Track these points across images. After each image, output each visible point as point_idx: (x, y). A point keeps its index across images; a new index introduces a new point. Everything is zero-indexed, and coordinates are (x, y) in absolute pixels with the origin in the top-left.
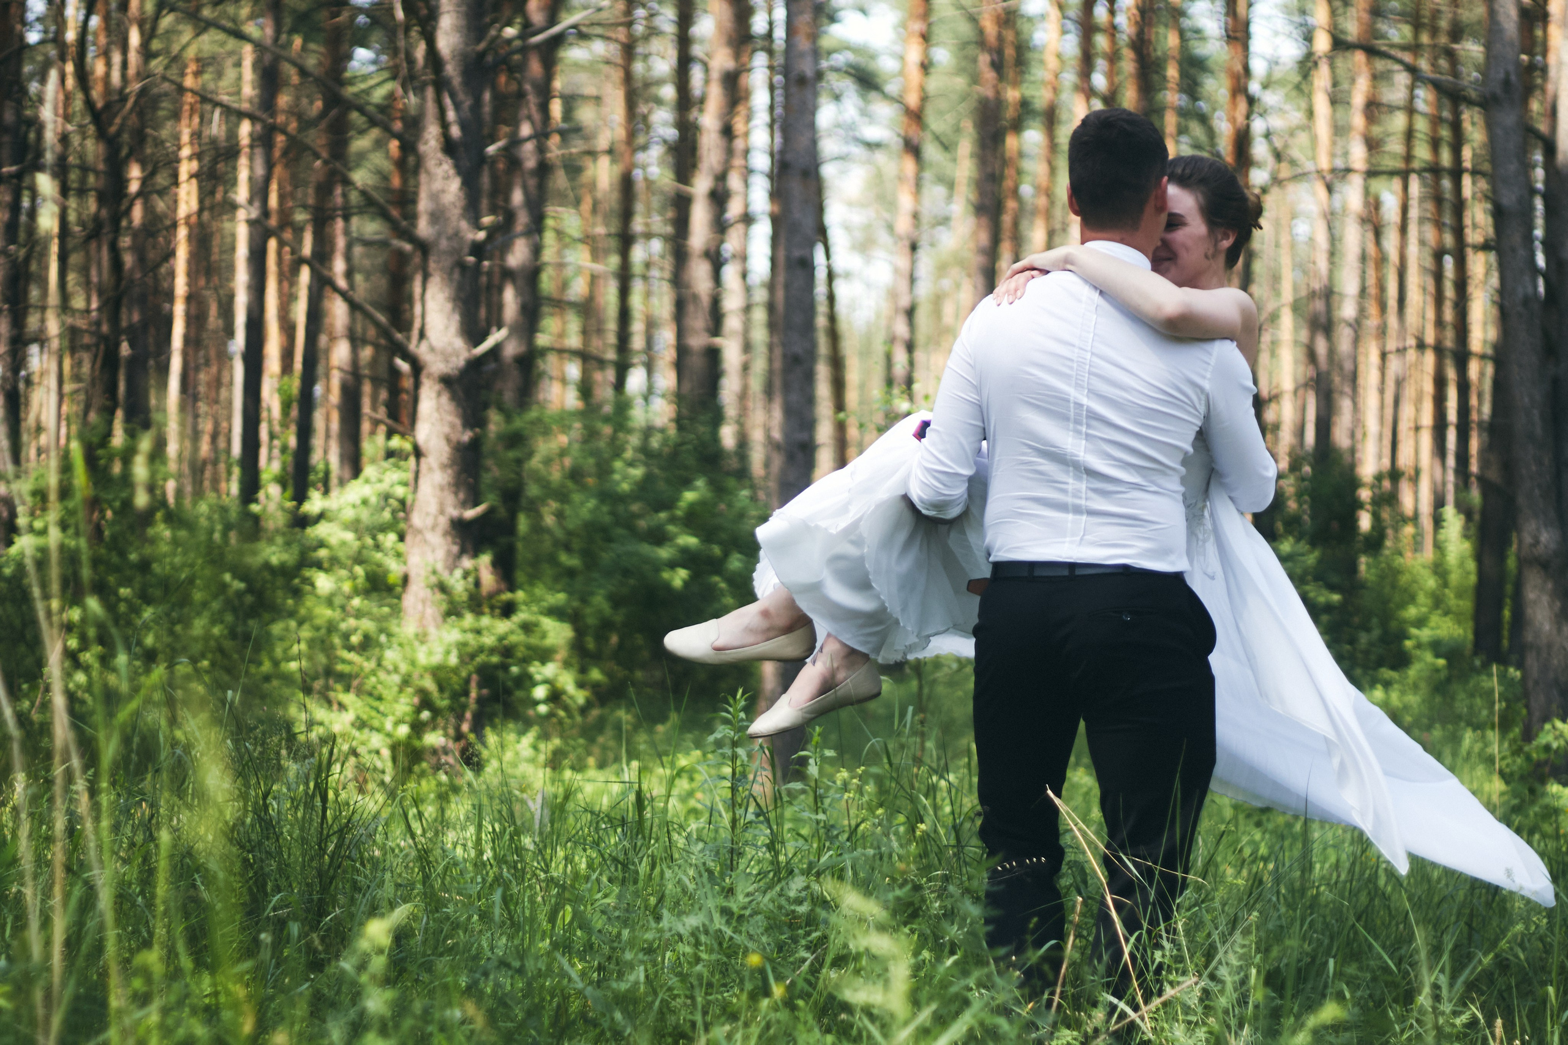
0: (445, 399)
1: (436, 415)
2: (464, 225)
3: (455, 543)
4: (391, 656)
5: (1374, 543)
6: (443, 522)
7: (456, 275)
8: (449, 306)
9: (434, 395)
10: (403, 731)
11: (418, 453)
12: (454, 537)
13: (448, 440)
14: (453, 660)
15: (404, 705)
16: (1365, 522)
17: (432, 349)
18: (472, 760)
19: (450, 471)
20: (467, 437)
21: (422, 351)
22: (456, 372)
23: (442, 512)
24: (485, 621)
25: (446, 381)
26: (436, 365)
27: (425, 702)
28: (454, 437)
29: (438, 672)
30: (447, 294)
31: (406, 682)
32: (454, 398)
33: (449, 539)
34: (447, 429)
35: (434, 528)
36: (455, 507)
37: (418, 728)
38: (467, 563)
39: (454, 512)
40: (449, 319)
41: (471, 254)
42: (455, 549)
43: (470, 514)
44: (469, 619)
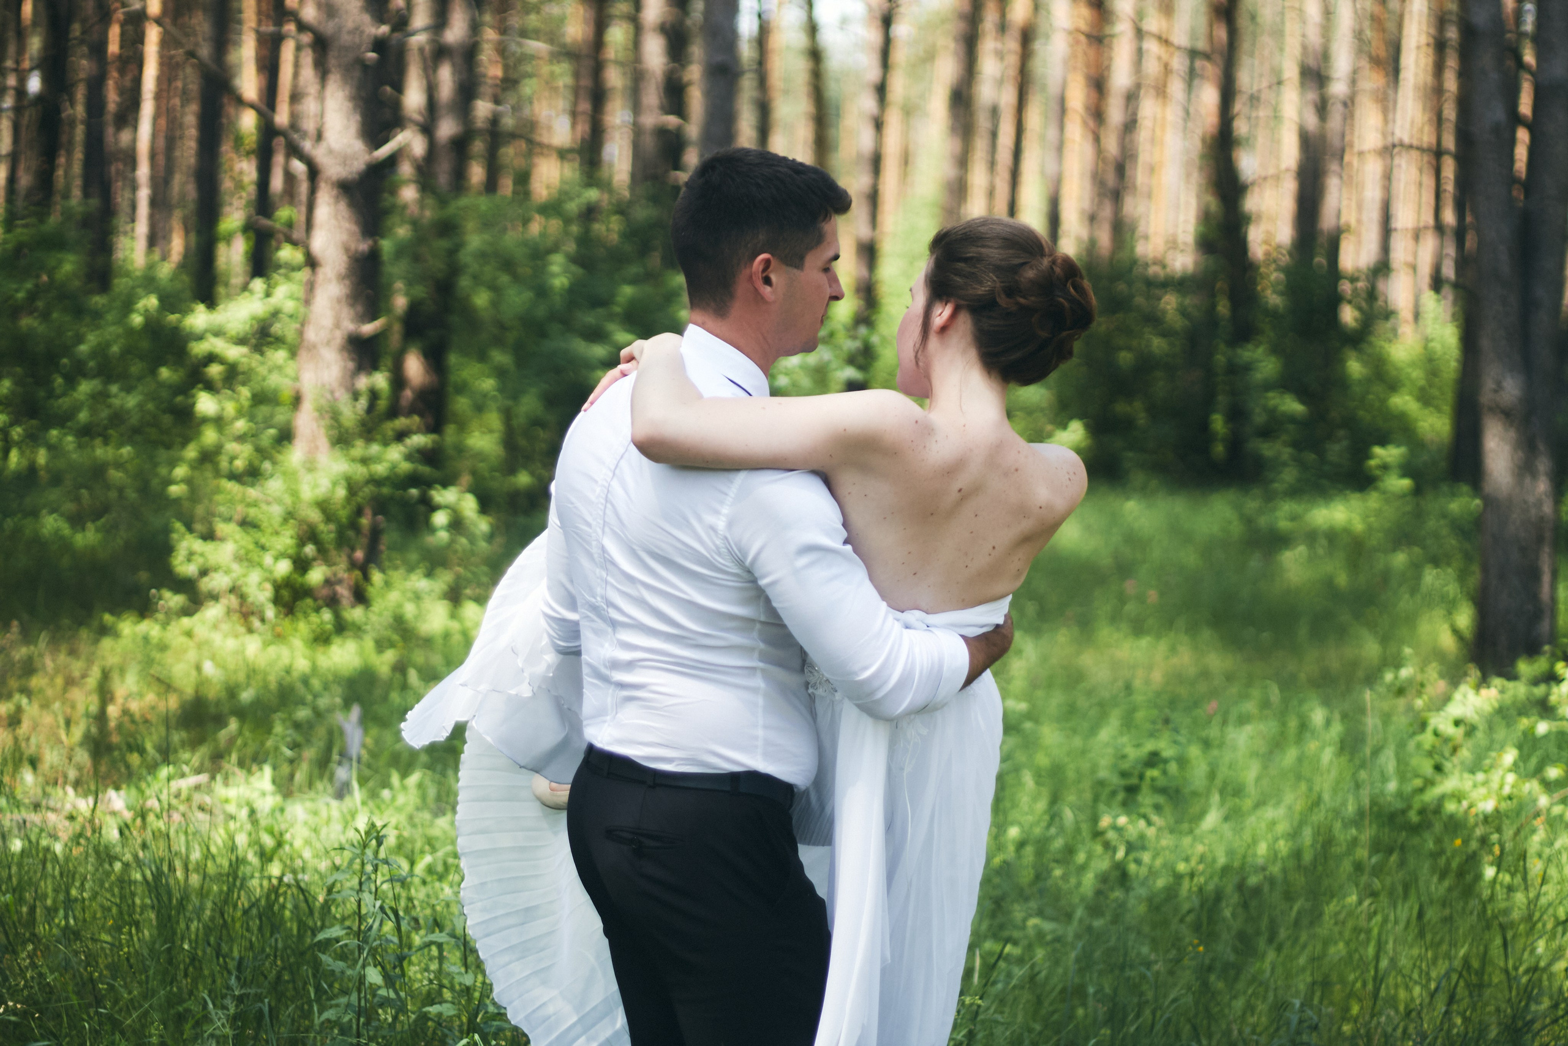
0: (343, 206)
1: (333, 222)
2: (367, 18)
3: (353, 359)
4: (275, 486)
5: (1358, 339)
6: (339, 337)
7: (357, 74)
8: (348, 105)
9: (332, 200)
10: (284, 568)
11: (312, 262)
12: (349, 352)
13: (347, 250)
14: (341, 493)
15: (286, 540)
16: (1348, 315)
17: (331, 151)
18: (360, 597)
19: (347, 282)
20: (364, 246)
21: (319, 154)
22: (357, 176)
23: (337, 325)
24: (375, 448)
25: (346, 188)
26: (333, 169)
27: (309, 535)
28: (353, 246)
29: (323, 506)
30: (347, 92)
31: (289, 516)
32: (353, 204)
33: (346, 355)
34: (345, 237)
35: (328, 343)
36: (352, 321)
37: (302, 565)
38: (363, 382)
39: (349, 326)
40: (348, 120)
41: (373, 51)
42: (351, 365)
43: (368, 328)
44: (359, 448)
